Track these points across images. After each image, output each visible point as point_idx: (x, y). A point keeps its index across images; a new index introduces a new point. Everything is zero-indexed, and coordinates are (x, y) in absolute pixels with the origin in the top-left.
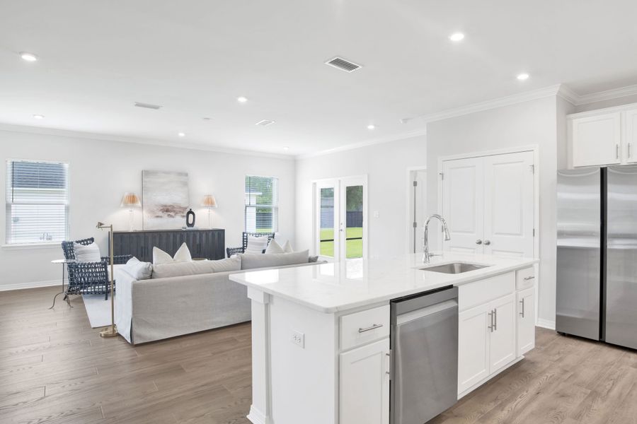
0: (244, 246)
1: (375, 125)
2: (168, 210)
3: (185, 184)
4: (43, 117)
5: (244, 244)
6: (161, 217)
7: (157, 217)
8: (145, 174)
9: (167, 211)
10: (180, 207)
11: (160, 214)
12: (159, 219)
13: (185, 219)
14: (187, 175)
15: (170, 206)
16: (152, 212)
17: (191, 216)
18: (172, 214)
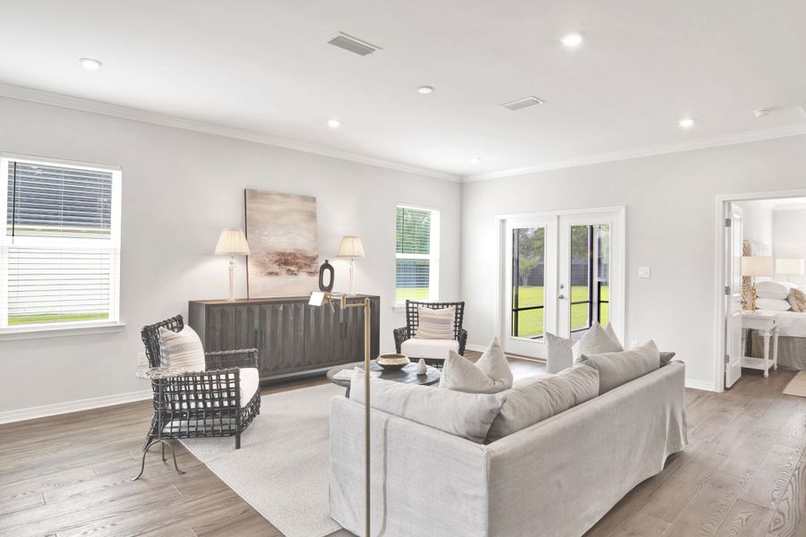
0: (409, 325)
1: (695, 120)
2: (288, 261)
3: (312, 216)
4: (100, 63)
5: (408, 321)
6: (277, 274)
7: (271, 274)
8: (248, 195)
9: (286, 263)
10: (307, 257)
11: (275, 268)
12: (274, 278)
13: (317, 278)
14: (314, 200)
15: (290, 254)
16: (262, 264)
17: (327, 272)
18: (292, 268)
